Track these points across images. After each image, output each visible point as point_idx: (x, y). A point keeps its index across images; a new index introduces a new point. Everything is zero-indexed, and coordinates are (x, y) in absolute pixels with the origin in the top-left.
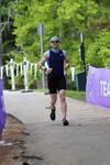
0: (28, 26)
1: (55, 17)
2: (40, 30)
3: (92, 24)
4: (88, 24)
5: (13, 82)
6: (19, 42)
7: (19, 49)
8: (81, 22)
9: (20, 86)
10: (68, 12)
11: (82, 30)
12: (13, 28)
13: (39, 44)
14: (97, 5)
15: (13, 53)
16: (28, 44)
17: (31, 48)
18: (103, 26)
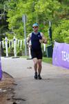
0: (17, 16)
1: (34, 11)
2: (24, 19)
3: (56, 15)
4: (54, 15)
5: (7, 52)
6: (11, 27)
7: (11, 31)
8: (50, 14)
9: (11, 54)
10: (41, 7)
11: (50, 19)
12: (7, 17)
13: (23, 28)
14: (59, 4)
15: (7, 33)
16: (16, 28)
17: (18, 30)
18: (64, 16)
